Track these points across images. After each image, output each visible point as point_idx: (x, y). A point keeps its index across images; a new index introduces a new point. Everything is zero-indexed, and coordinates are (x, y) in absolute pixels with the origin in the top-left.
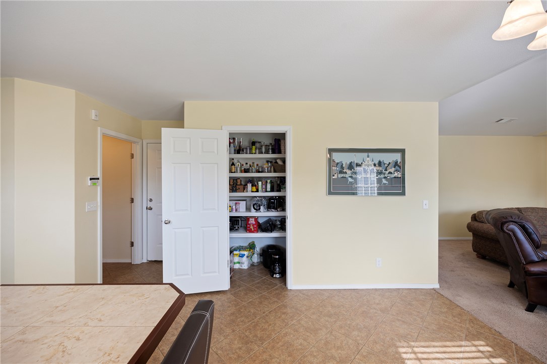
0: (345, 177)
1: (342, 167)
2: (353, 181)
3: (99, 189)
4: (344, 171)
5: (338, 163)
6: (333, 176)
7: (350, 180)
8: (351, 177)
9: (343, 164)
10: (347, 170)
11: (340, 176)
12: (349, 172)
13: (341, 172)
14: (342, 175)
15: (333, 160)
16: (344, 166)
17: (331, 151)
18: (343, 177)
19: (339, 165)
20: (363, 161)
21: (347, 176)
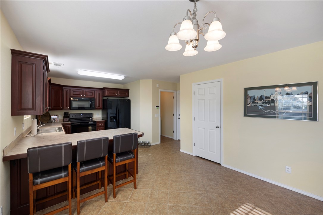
0: (256, 106)
1: (254, 99)
2: (263, 108)
3: (159, 110)
4: (256, 101)
5: (251, 97)
6: (248, 105)
7: (261, 107)
8: (262, 105)
9: (255, 97)
10: (258, 101)
11: (252, 105)
12: (260, 102)
13: (253, 102)
14: (254, 104)
15: (248, 95)
16: (256, 98)
17: (246, 89)
18: (255, 106)
19: (252, 98)
20: (272, 94)
21: (258, 105)
